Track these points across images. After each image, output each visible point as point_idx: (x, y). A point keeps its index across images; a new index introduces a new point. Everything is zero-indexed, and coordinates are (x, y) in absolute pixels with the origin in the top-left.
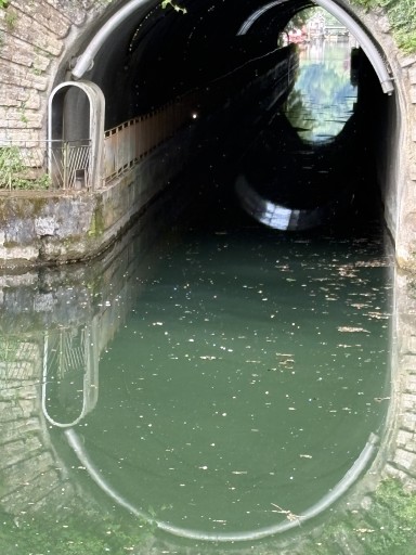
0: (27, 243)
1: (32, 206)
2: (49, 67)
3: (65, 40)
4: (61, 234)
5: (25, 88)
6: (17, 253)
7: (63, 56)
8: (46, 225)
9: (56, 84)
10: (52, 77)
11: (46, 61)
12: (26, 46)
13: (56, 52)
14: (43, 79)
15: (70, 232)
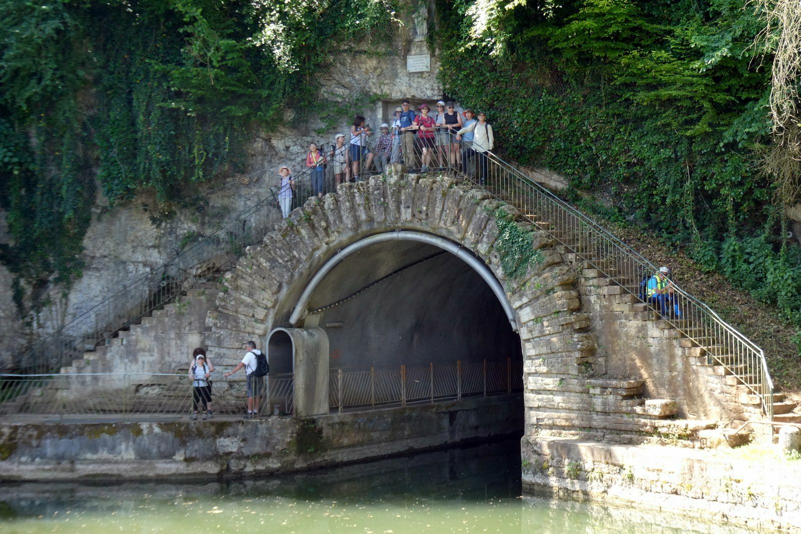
0: (207, 459)
1: (213, 429)
2: (266, 316)
3: (278, 295)
4: (246, 452)
5: (249, 333)
6: (197, 468)
7: (277, 307)
8: (228, 444)
9: (272, 329)
10: (270, 323)
11: (264, 312)
12: (248, 300)
13: (270, 305)
14: (262, 326)
15: (257, 449)
